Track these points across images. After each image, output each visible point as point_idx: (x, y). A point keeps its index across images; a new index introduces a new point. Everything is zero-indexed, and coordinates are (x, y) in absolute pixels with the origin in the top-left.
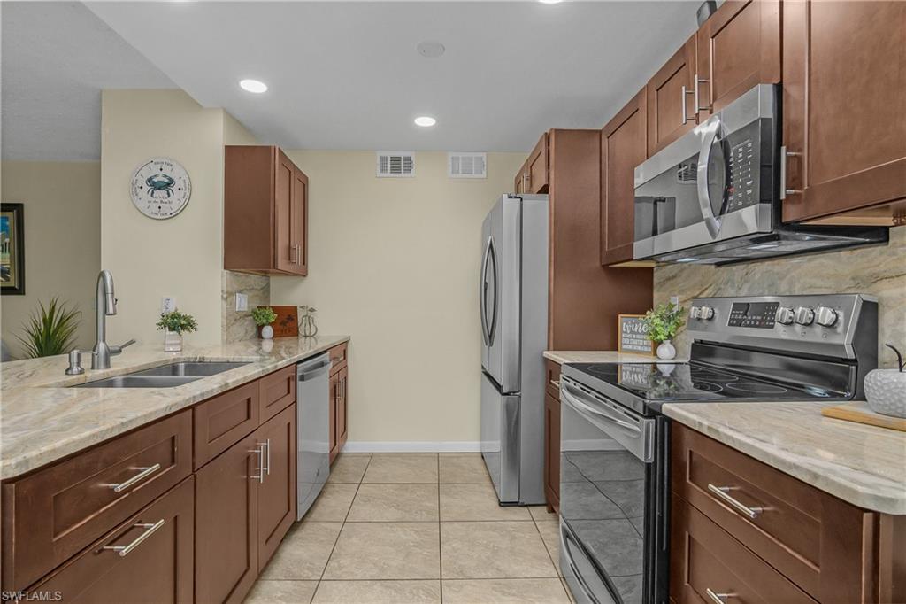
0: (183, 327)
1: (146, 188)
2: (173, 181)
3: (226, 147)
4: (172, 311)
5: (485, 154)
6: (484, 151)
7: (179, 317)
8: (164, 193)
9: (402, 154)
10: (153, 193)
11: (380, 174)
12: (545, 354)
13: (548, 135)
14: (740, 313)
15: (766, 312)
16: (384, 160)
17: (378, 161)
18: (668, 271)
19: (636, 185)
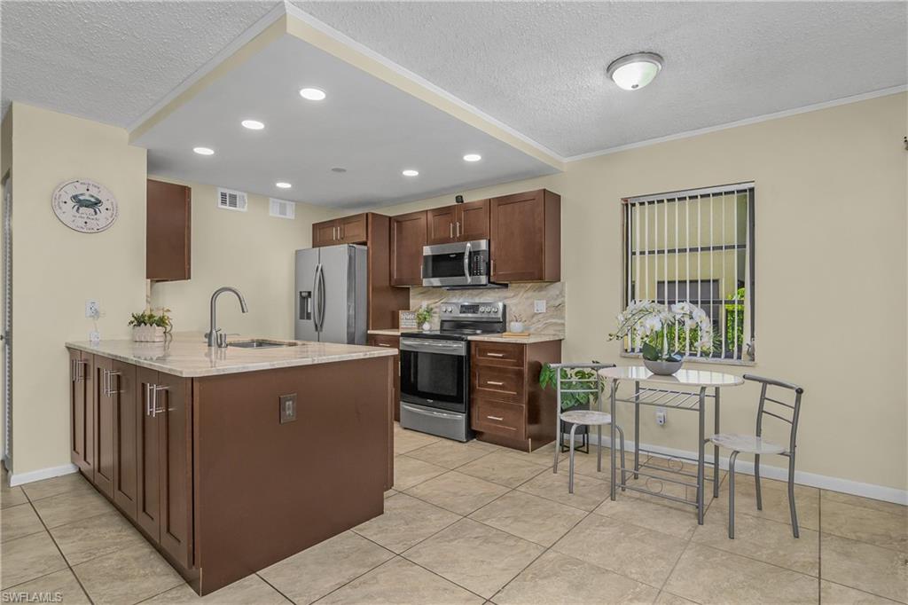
1: (71, 203)
2: (99, 201)
3: (148, 180)
8: (90, 210)
9: (238, 194)
10: (78, 208)
11: (220, 205)
12: (369, 332)
13: (367, 214)
14: (465, 309)
15: (474, 308)
16: (224, 195)
17: (220, 196)
18: (420, 290)
19: (424, 254)
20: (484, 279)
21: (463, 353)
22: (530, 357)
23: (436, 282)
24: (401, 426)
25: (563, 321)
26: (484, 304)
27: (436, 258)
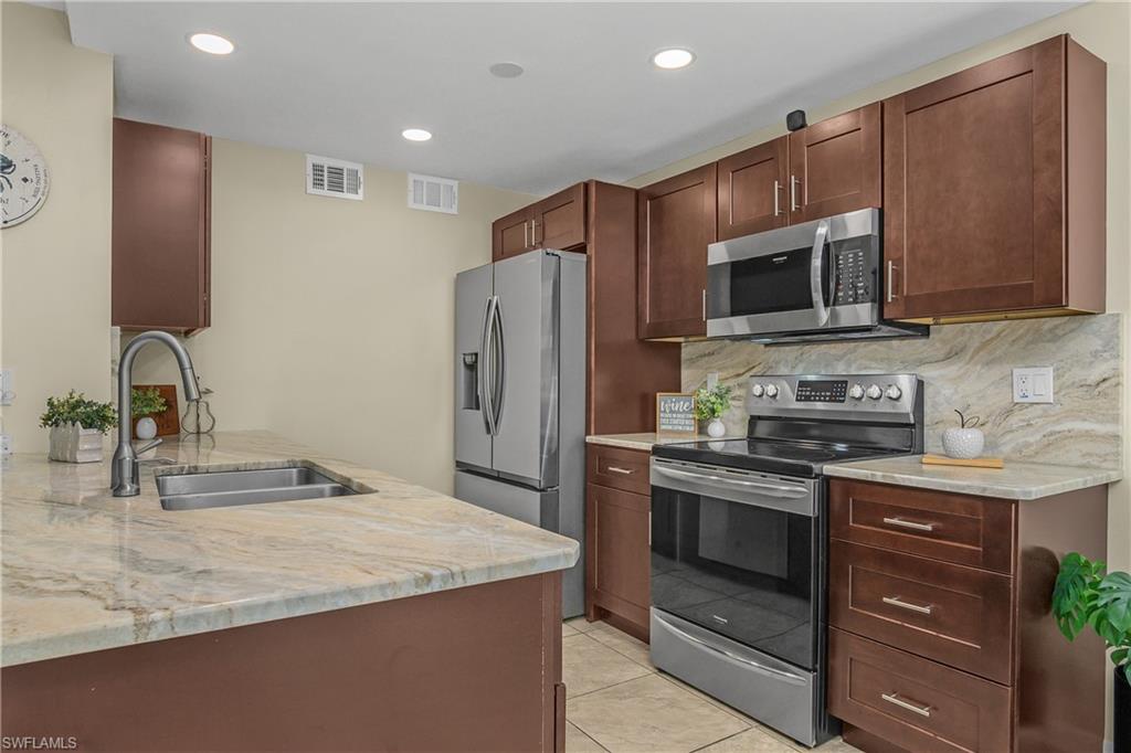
5: (457, 182)
6: (456, 179)
9: (345, 165)
11: (311, 189)
12: (590, 439)
13: (586, 185)
14: (807, 390)
15: (835, 389)
16: (318, 169)
17: (310, 170)
18: (703, 347)
19: (711, 262)
20: (864, 313)
21: (809, 509)
22: (1029, 536)
23: (740, 325)
24: (651, 661)
25: (1108, 428)
26: (859, 379)
27: (740, 270)
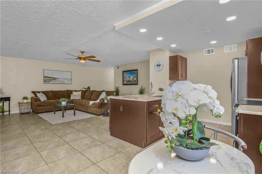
0: (162, 90)
1: (156, 66)
2: (160, 64)
3: (169, 57)
4: (160, 88)
5: (237, 44)
7: (161, 89)
8: (159, 67)
9: (211, 49)
11: (205, 55)
13: (247, 41)
17: (204, 52)
